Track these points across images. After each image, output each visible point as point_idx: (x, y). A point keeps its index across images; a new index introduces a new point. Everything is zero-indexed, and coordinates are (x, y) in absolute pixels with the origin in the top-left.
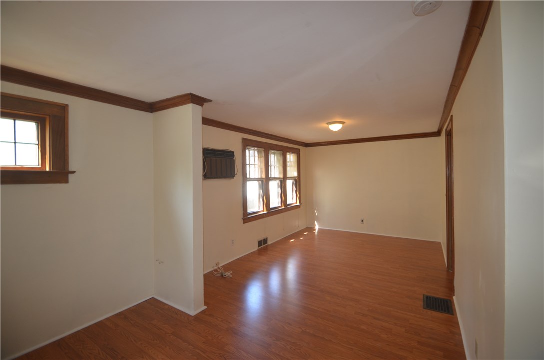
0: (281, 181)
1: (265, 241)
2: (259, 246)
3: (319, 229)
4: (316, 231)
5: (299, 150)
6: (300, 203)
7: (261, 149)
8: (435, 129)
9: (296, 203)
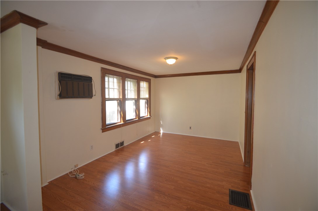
0: (135, 101)
1: (122, 143)
2: (116, 148)
3: (163, 133)
4: (161, 134)
5: (150, 79)
6: (150, 115)
7: (119, 77)
8: (238, 68)
9: (148, 116)
